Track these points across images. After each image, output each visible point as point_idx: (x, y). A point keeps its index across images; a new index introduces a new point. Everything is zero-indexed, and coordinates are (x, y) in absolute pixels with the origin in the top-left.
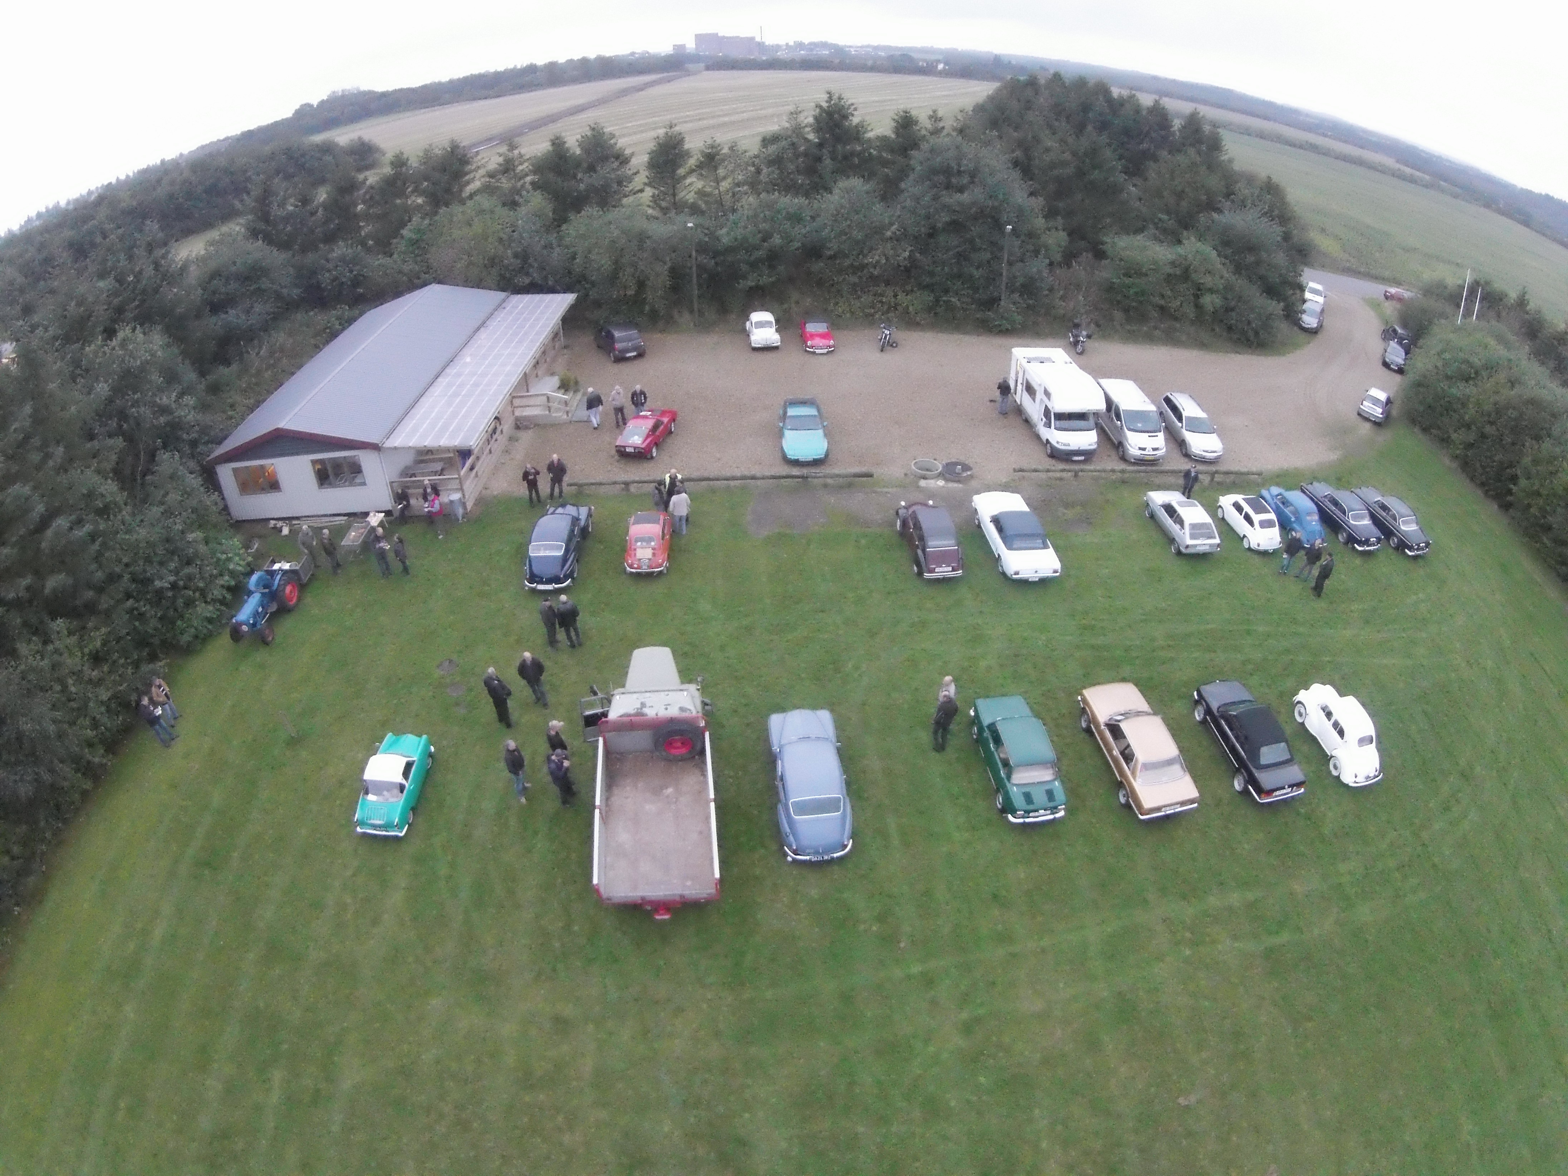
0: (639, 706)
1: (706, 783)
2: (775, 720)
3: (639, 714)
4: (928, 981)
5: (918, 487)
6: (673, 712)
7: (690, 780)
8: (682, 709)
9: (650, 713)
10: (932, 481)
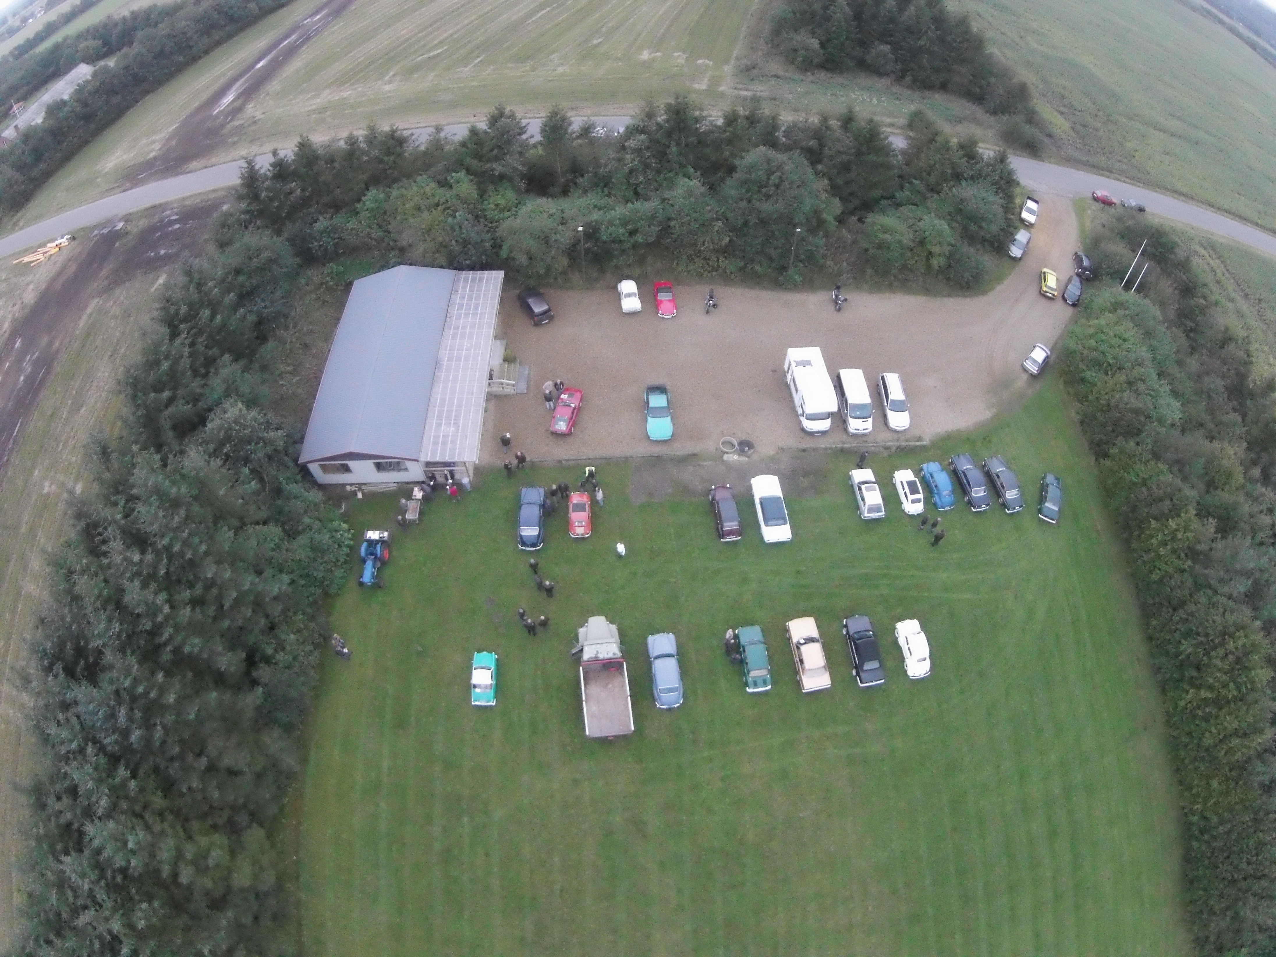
0: (595, 652)
1: (624, 682)
2: (650, 639)
3: (596, 657)
4: (711, 760)
5: (723, 461)
6: (610, 655)
7: (617, 681)
8: (614, 654)
9: (601, 656)
10: (731, 455)
